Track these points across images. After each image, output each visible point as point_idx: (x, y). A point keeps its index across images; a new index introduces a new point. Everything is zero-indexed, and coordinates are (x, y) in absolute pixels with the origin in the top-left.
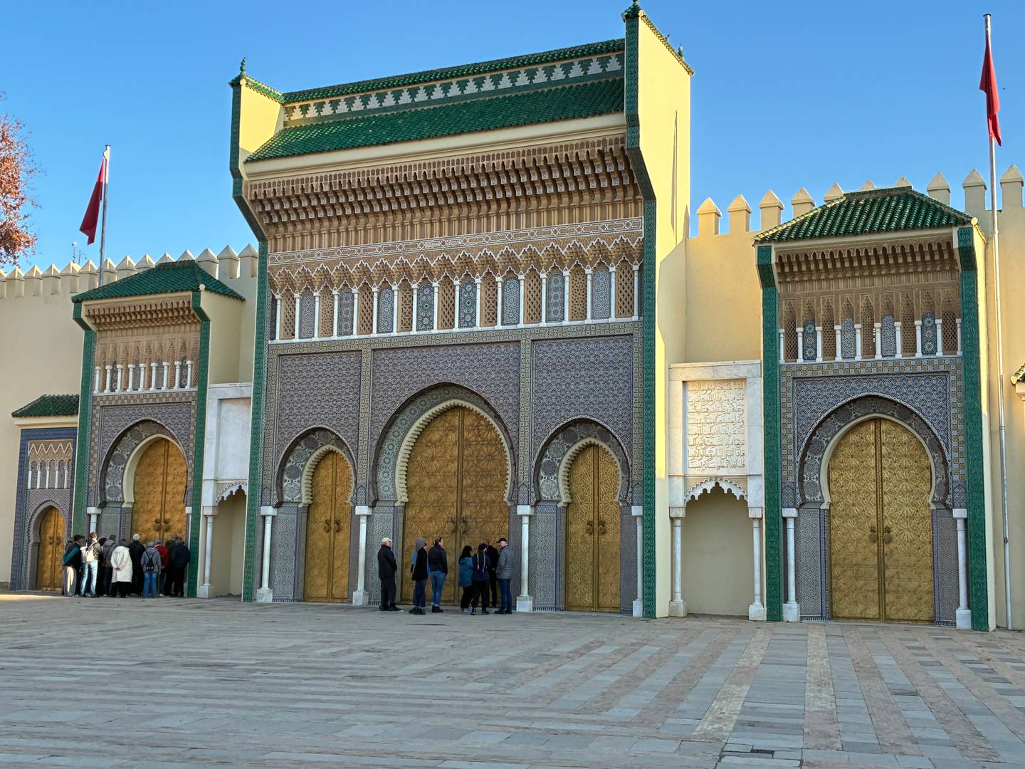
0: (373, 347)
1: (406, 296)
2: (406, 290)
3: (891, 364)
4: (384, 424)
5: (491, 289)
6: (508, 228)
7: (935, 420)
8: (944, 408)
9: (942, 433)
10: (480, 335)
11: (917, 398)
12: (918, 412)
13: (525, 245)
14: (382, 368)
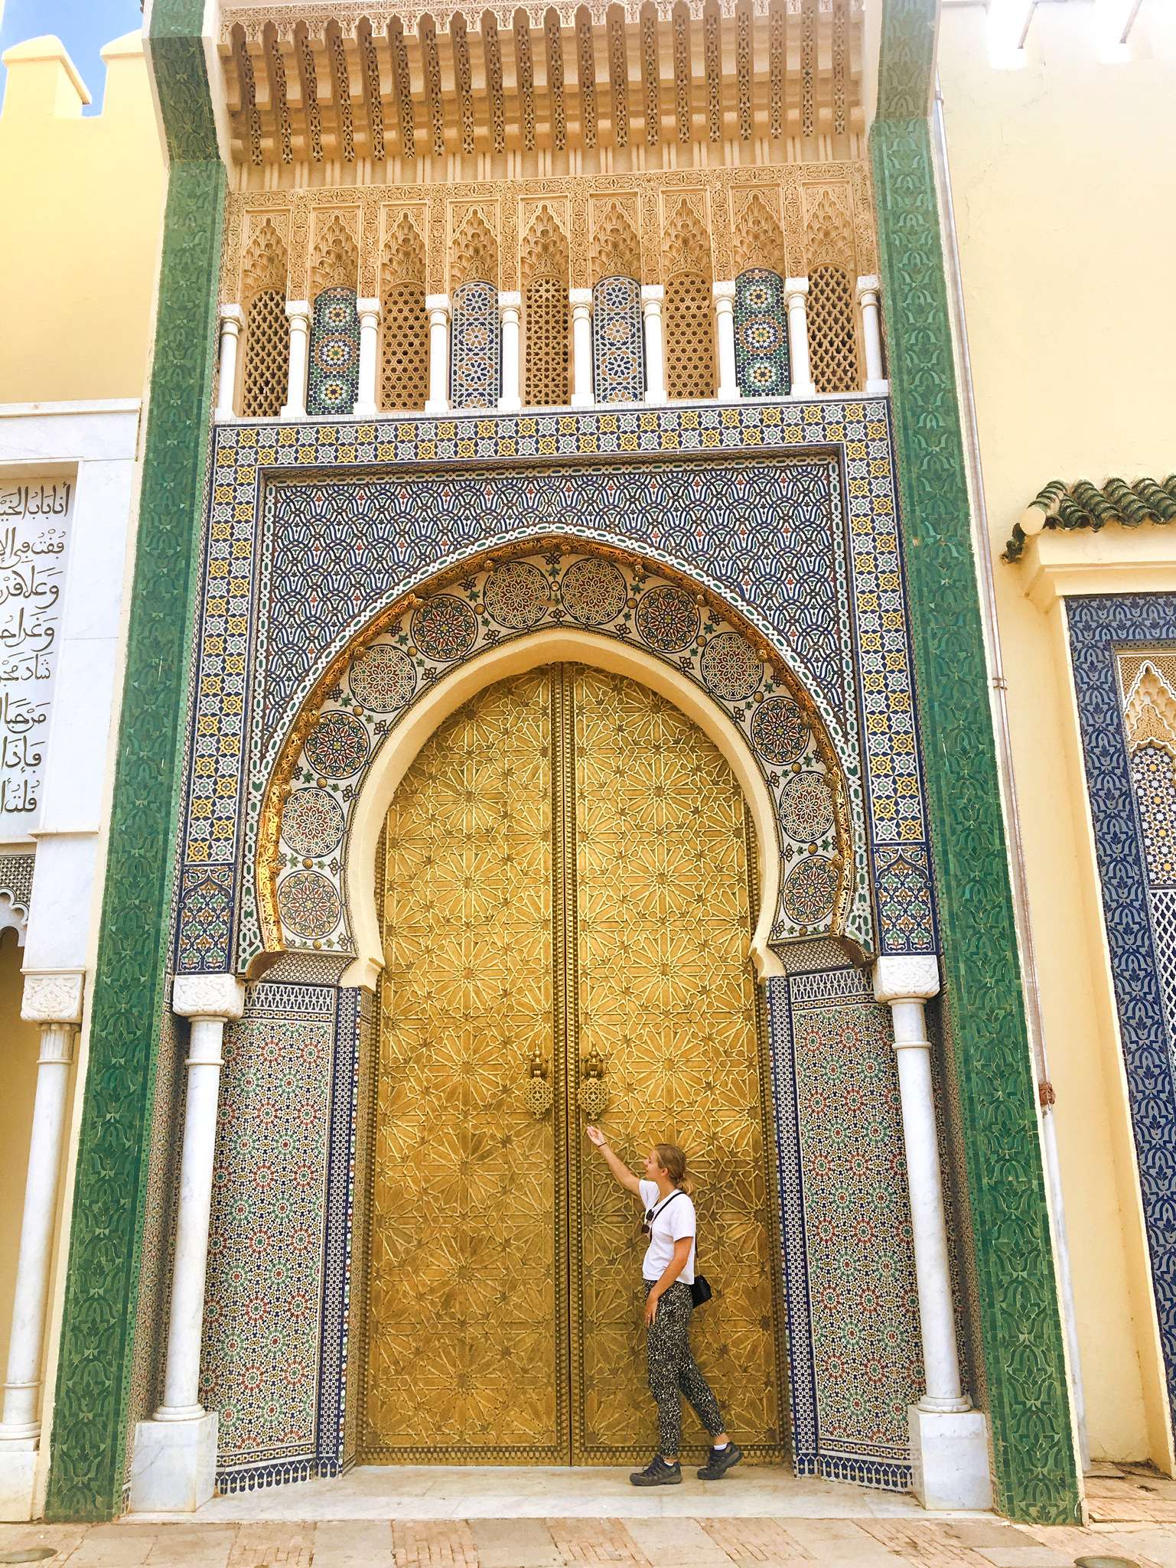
3: (628, 423)
7: (793, 621)
8: (822, 580)
9: (821, 669)
11: (722, 546)
12: (728, 595)
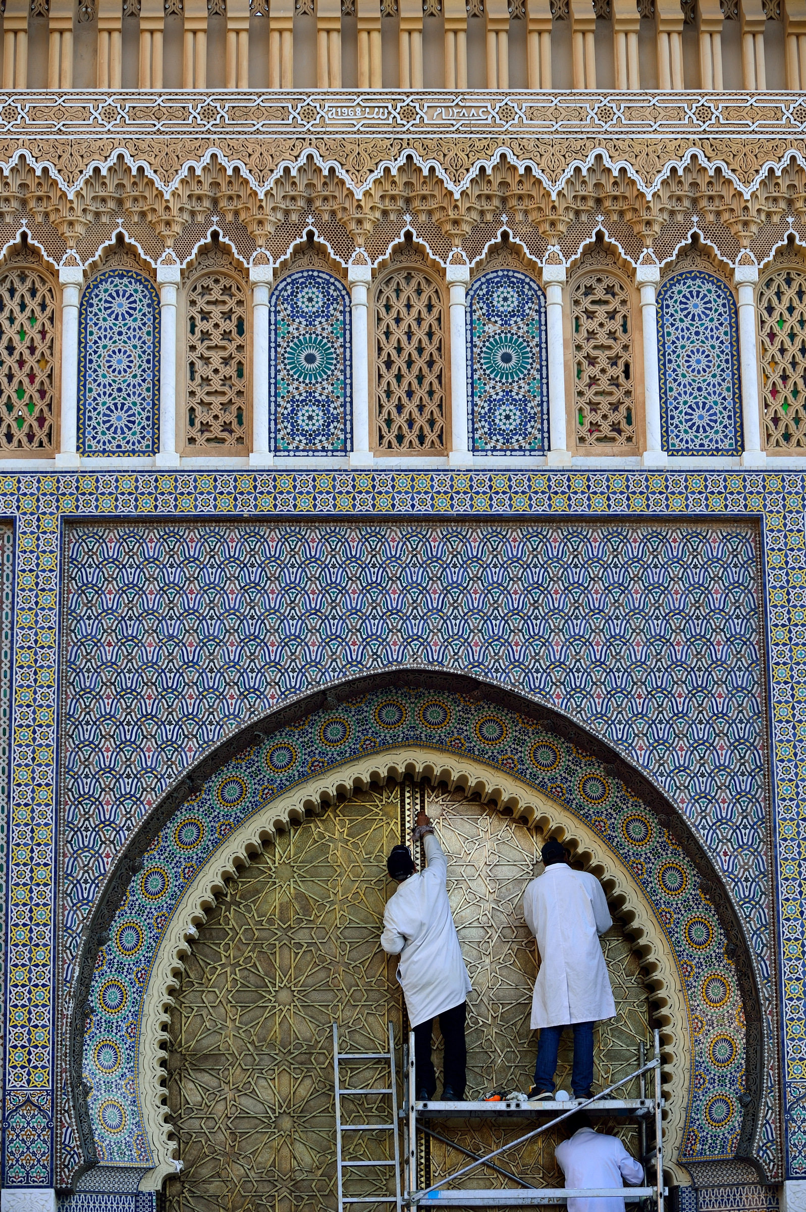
0: (68, 507)
1: (205, 316)
2: (206, 290)
4: (125, 838)
5: (601, 311)
6: (693, 79)
10: (579, 483)
13: (775, 151)
14: (109, 600)
